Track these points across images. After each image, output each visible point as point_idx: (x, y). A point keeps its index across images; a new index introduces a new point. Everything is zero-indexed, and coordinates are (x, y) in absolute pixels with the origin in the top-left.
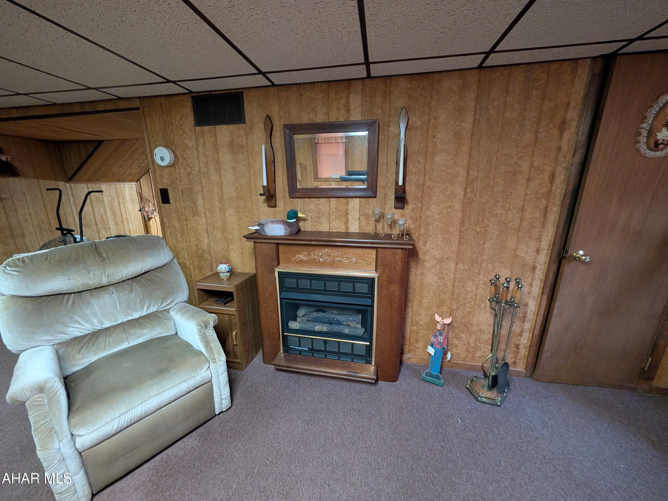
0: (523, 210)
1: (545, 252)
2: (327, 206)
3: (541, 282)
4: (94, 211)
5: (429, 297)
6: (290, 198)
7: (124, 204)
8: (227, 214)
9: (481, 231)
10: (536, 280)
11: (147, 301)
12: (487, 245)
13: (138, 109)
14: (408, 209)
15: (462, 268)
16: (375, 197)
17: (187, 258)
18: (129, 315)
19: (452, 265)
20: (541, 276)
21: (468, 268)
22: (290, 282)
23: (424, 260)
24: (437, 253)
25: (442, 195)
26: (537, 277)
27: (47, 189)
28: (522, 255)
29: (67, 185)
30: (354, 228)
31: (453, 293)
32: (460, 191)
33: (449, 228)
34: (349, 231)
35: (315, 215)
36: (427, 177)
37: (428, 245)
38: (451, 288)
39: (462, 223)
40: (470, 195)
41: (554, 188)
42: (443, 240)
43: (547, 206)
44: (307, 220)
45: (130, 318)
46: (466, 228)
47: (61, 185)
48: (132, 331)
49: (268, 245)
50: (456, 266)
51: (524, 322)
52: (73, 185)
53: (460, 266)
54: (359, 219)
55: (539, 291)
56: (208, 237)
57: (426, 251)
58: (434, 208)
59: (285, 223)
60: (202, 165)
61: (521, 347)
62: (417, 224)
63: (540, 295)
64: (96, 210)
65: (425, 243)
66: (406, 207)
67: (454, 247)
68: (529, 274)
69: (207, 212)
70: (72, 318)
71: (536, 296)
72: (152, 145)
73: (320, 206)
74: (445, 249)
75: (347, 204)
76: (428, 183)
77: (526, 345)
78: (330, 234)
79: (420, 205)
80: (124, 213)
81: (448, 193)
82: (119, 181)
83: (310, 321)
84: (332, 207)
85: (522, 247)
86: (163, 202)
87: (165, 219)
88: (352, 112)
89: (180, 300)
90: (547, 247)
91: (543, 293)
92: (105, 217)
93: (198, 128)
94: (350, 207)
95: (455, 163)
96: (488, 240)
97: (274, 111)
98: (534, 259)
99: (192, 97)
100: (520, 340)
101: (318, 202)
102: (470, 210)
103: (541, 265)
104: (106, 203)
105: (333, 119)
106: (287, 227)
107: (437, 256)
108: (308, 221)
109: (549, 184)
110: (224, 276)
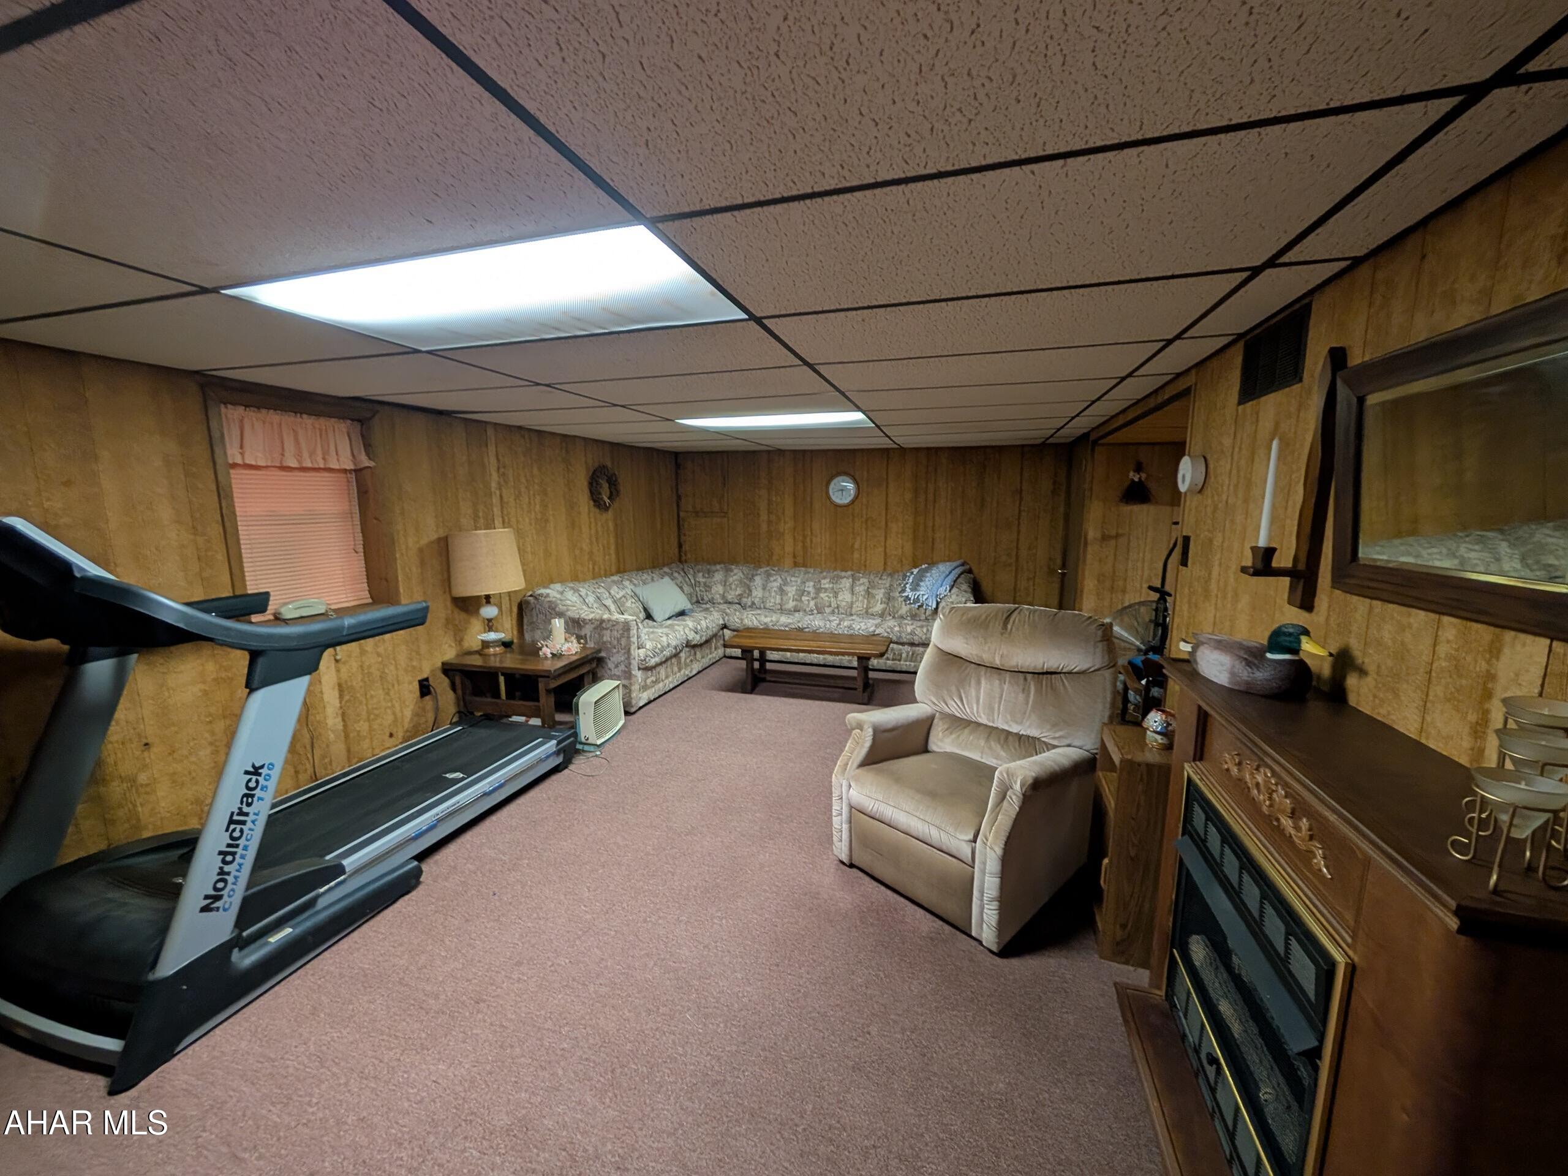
2: (1429, 641)
6: (1344, 590)
22: (1199, 819)
35: (1390, 663)
44: (1367, 672)
59: (1249, 657)
60: (1232, 490)
70: (959, 691)
73: (1408, 637)
75: (1495, 650)
84: (1443, 650)
86: (1182, 564)
93: (1241, 408)
94: (1503, 665)
97: (1357, 332)
99: (1246, 343)
101: (1405, 620)
108: (1369, 679)
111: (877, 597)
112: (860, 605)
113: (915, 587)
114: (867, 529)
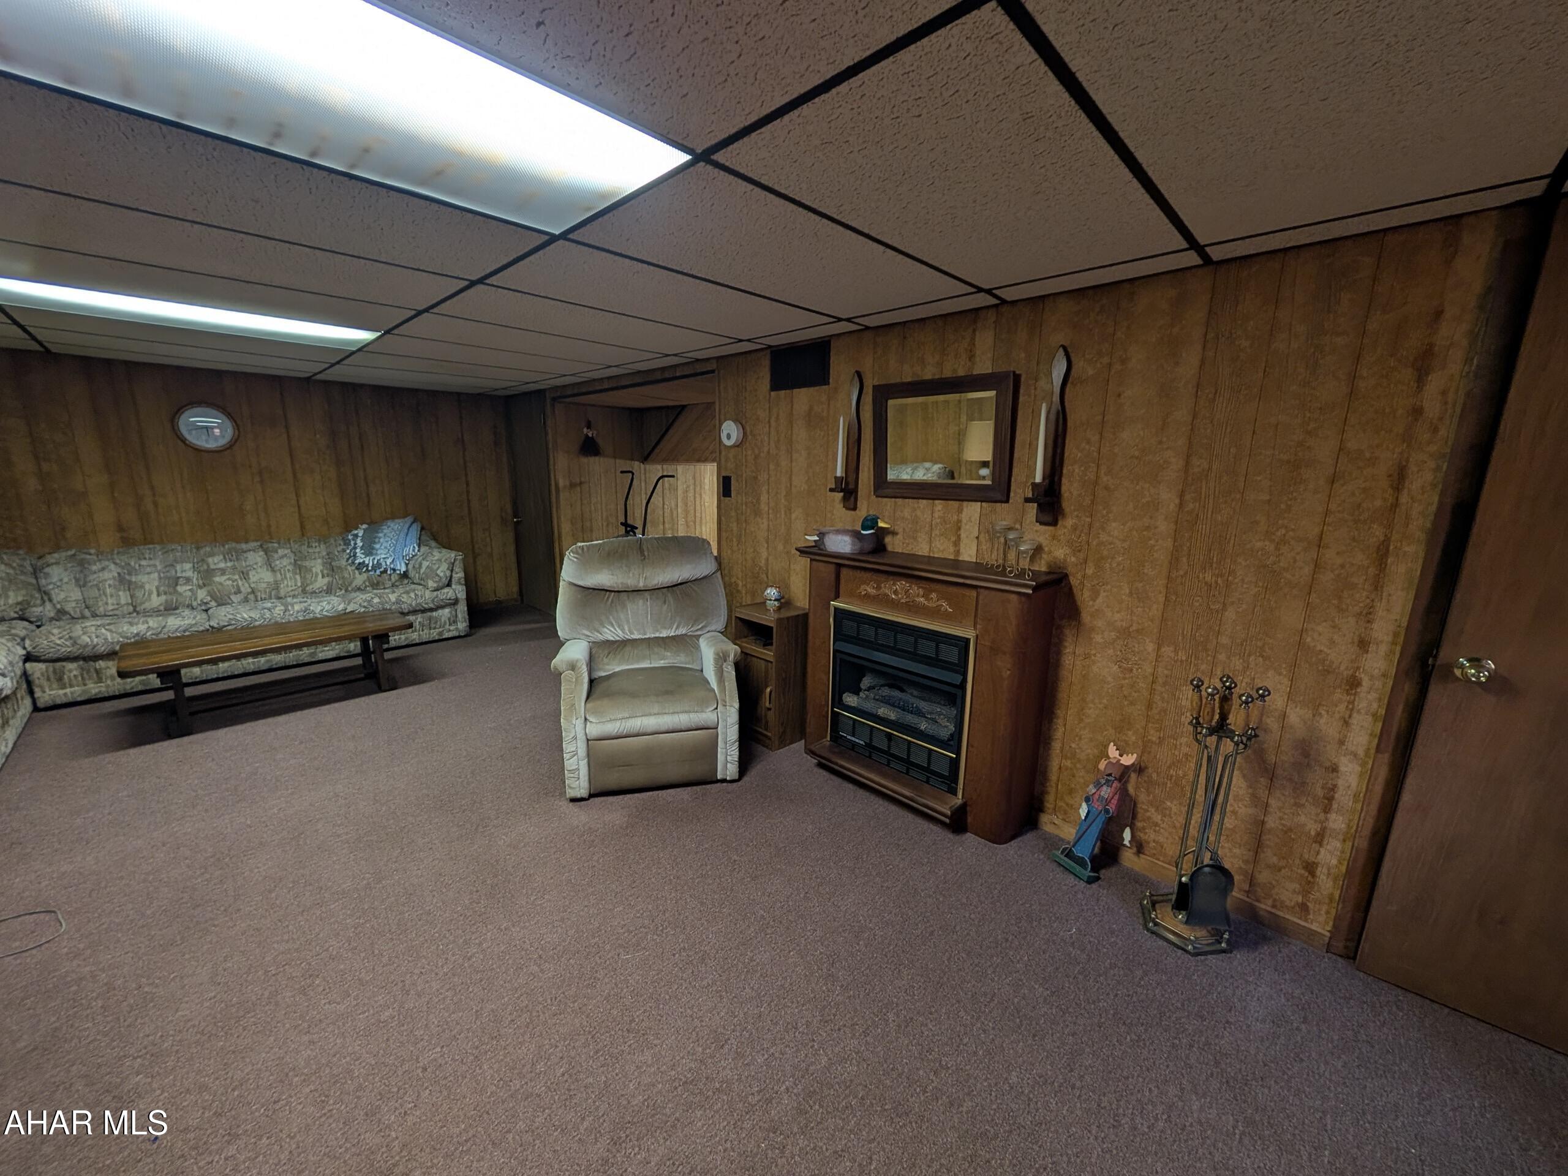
0: (1319, 546)
1: (1383, 649)
2: (930, 512)
3: (1375, 721)
4: (664, 504)
5: (1100, 706)
6: (877, 496)
7: (701, 495)
8: (794, 516)
9: (1216, 582)
10: (1359, 712)
11: (678, 619)
12: (1230, 614)
13: (713, 371)
14: (1065, 527)
15: (1172, 655)
16: (1007, 501)
17: (740, 576)
18: (657, 631)
19: (1150, 647)
20: (1375, 705)
21: (1184, 658)
22: (849, 627)
23: (1093, 629)
24: (1117, 616)
25: (1131, 505)
26: (1362, 705)
27: (622, 472)
28: (1318, 648)
29: (642, 466)
30: (969, 554)
31: (1149, 707)
32: (1168, 497)
33: (1146, 571)
34: (961, 559)
35: (910, 526)
36: (1103, 469)
37: (1100, 600)
38: (1146, 694)
39: (1174, 561)
40: (1191, 506)
41: (1404, 499)
42: (1131, 594)
43: (1387, 540)
44: (897, 534)
45: (657, 635)
46: (1181, 573)
47: (636, 466)
48: (656, 650)
49: (826, 565)
50: (1159, 649)
51: (1327, 810)
52: (647, 466)
53: (1167, 651)
54: (977, 538)
55: (1370, 742)
56: (768, 548)
57: (1097, 610)
58: (1115, 529)
59: (856, 535)
60: (773, 445)
61: (1321, 873)
62: (1082, 555)
63: (1373, 751)
64: (667, 503)
65: (1095, 595)
66: (1060, 523)
67: (1156, 610)
68: (1338, 695)
69: (770, 511)
70: (608, 618)
71: (1361, 752)
72: (722, 417)
73: (919, 513)
74: (1135, 611)
75: (960, 511)
76: (1104, 479)
77: (1332, 871)
78: (930, 559)
79: (1089, 520)
80: (698, 508)
81: (1144, 501)
82: (699, 461)
83: (877, 700)
84: (936, 515)
85: (1320, 629)
86: (724, 496)
87: (723, 518)
88: (978, 359)
89: (713, 628)
90: (1390, 638)
91: (1378, 749)
92: (675, 513)
93: (773, 393)
94: (964, 516)
95: (1161, 442)
96: (1233, 603)
97: (868, 365)
98: (1352, 661)
99: (772, 352)
100: (1318, 853)
101: (916, 505)
102: (1191, 537)
103: (1372, 678)
104: (680, 492)
105: (947, 373)
106: (856, 540)
107: (1119, 624)
108: (898, 536)
109: (1390, 491)
110: (772, 605)
111: (314, 570)
112: (290, 583)
113: (369, 550)
114: (262, 482)
